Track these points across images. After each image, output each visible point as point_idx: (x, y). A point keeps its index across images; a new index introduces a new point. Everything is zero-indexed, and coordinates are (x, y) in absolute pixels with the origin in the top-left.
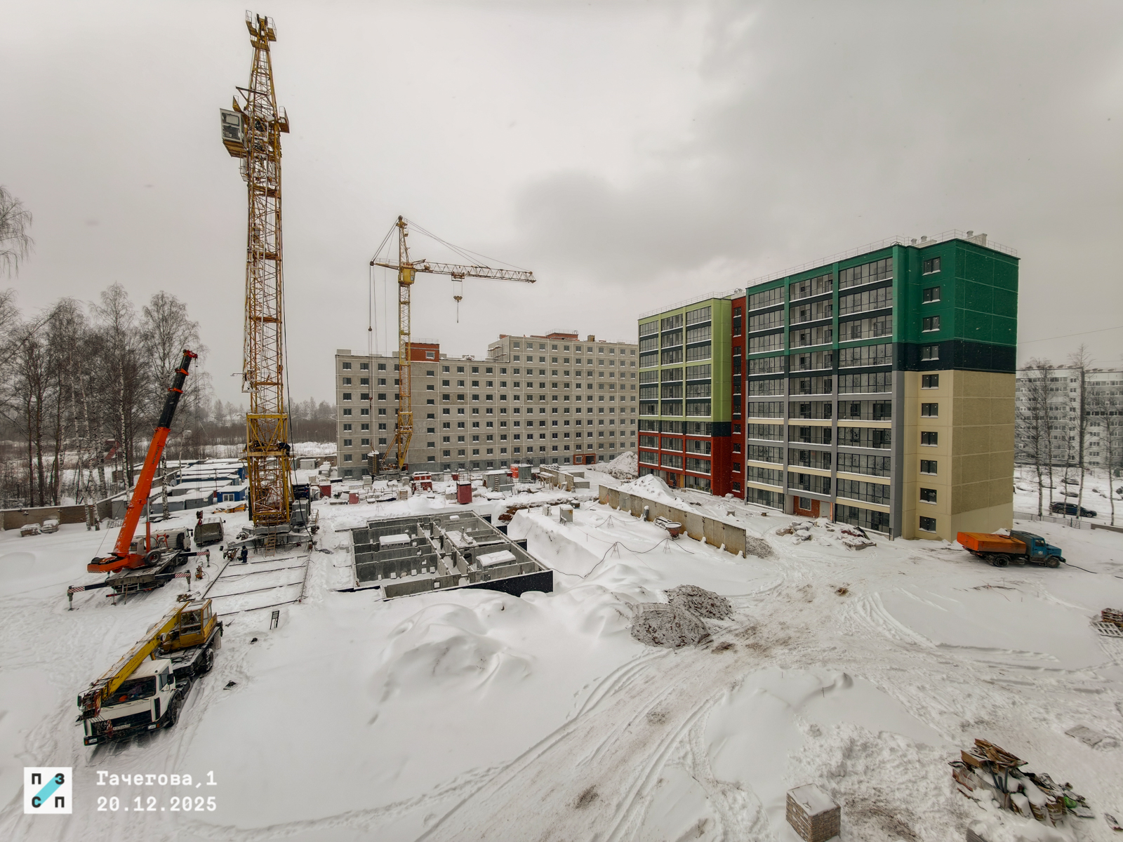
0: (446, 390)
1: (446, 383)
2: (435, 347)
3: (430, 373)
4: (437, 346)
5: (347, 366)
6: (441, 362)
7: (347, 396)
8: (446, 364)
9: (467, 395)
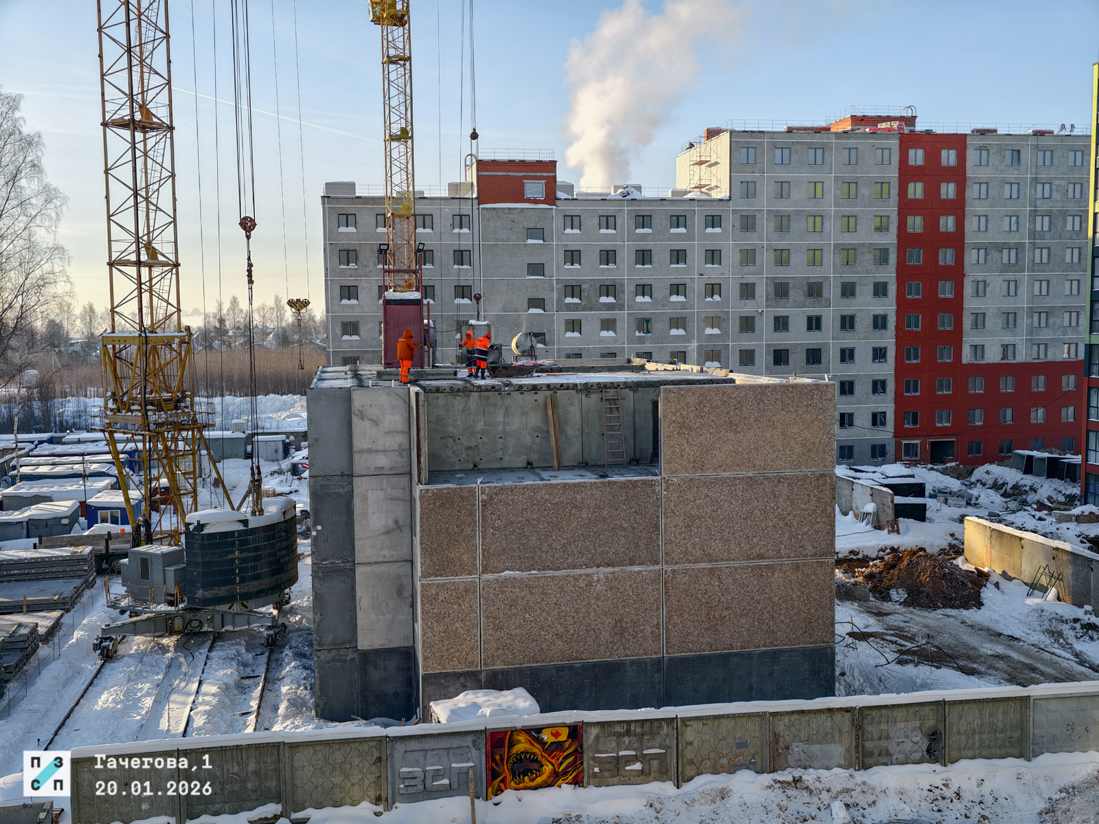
0: (574, 272)
1: (573, 256)
2: (547, 168)
3: (536, 232)
4: (552, 164)
5: (347, 218)
6: (562, 206)
7: (349, 292)
8: (573, 209)
9: (622, 285)
